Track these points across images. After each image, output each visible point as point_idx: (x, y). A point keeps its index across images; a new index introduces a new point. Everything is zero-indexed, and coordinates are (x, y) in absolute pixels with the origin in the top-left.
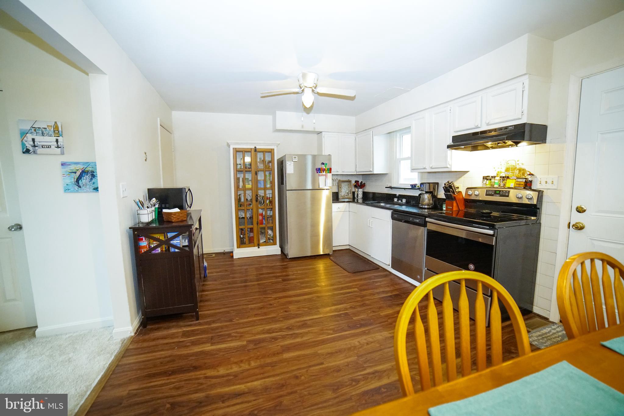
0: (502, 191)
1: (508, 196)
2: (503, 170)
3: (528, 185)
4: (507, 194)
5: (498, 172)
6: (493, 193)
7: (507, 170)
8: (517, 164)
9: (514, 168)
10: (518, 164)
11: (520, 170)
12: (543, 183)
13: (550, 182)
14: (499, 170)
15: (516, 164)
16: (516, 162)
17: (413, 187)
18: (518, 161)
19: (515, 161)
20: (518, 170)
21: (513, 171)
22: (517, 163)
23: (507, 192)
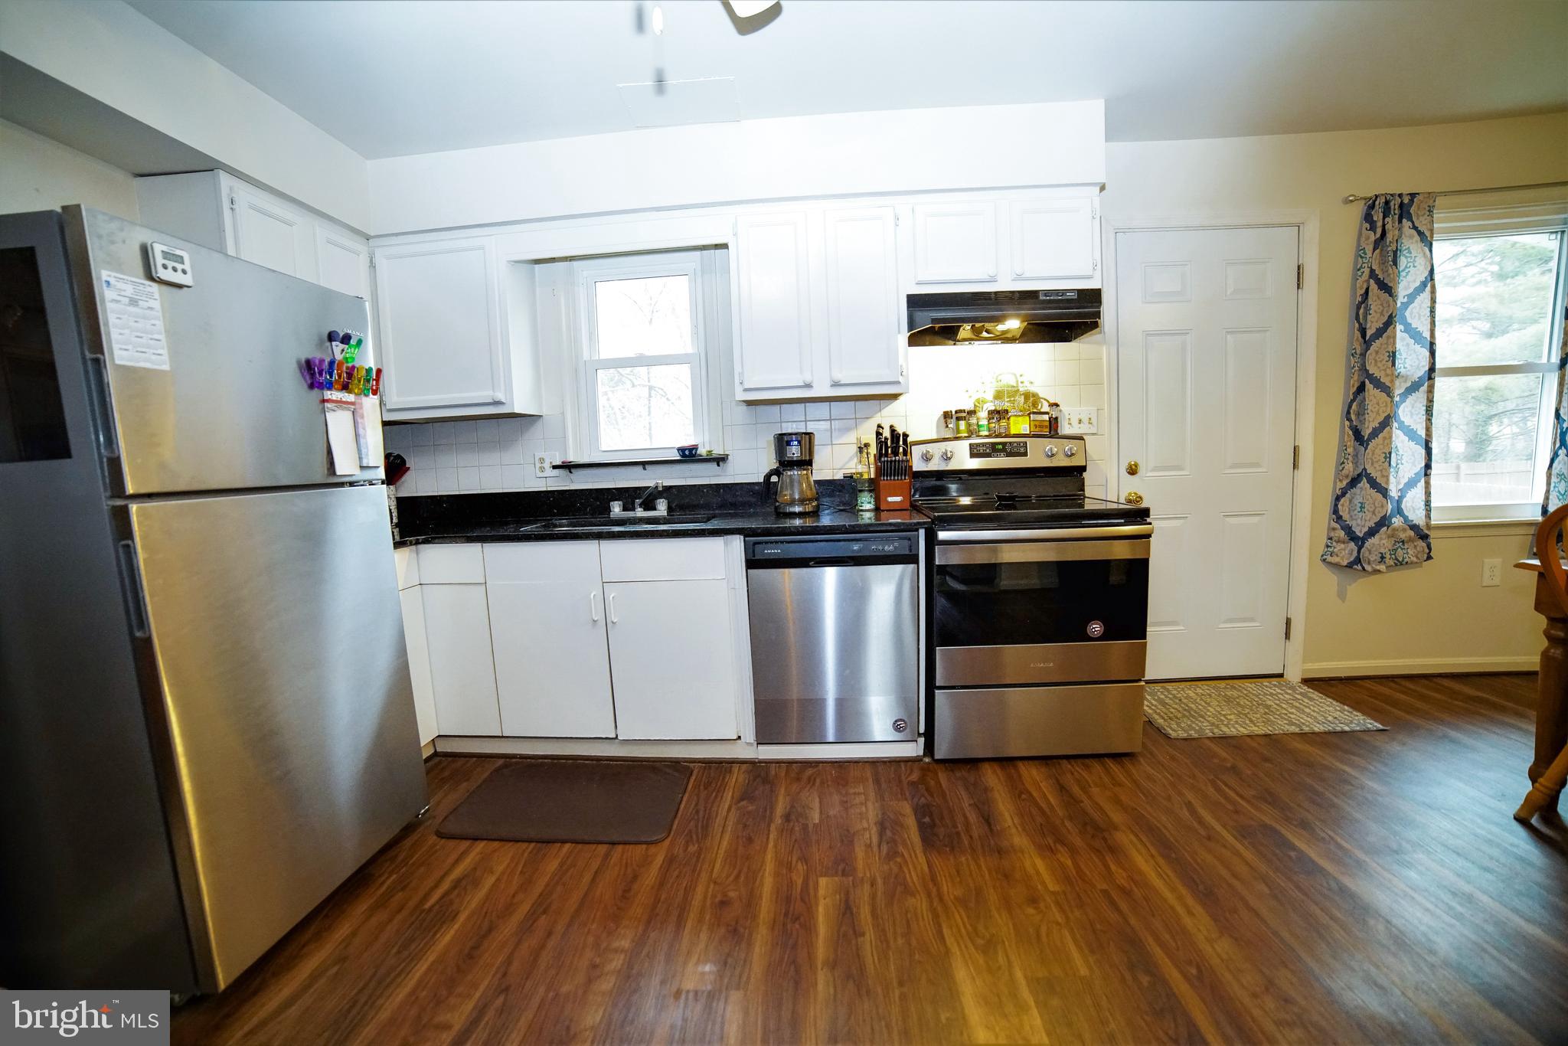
0: (1010, 443)
1: (1025, 454)
2: (990, 396)
3: (1052, 428)
4: (1022, 450)
5: (978, 401)
6: (988, 451)
7: (998, 396)
8: (1020, 383)
9: (1014, 392)
10: (1022, 383)
11: (1027, 396)
12: (1075, 422)
13: (1085, 420)
14: (980, 395)
15: (1017, 381)
16: (1016, 378)
17: (684, 455)
18: (1021, 376)
19: (1015, 375)
20: (1023, 397)
21: (1012, 399)
22: (1020, 379)
23: (1022, 444)
